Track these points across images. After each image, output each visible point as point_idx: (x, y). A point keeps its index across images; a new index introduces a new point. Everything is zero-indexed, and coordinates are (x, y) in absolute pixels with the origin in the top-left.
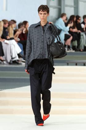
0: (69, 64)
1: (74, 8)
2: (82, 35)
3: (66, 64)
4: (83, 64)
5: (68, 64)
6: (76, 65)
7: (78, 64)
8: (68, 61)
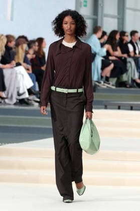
0: (108, 107)
1: (118, 19)
2: (130, 62)
3: (104, 107)
4: (130, 108)
5: (106, 108)
6: (119, 108)
7: (121, 107)
8: (106, 101)
